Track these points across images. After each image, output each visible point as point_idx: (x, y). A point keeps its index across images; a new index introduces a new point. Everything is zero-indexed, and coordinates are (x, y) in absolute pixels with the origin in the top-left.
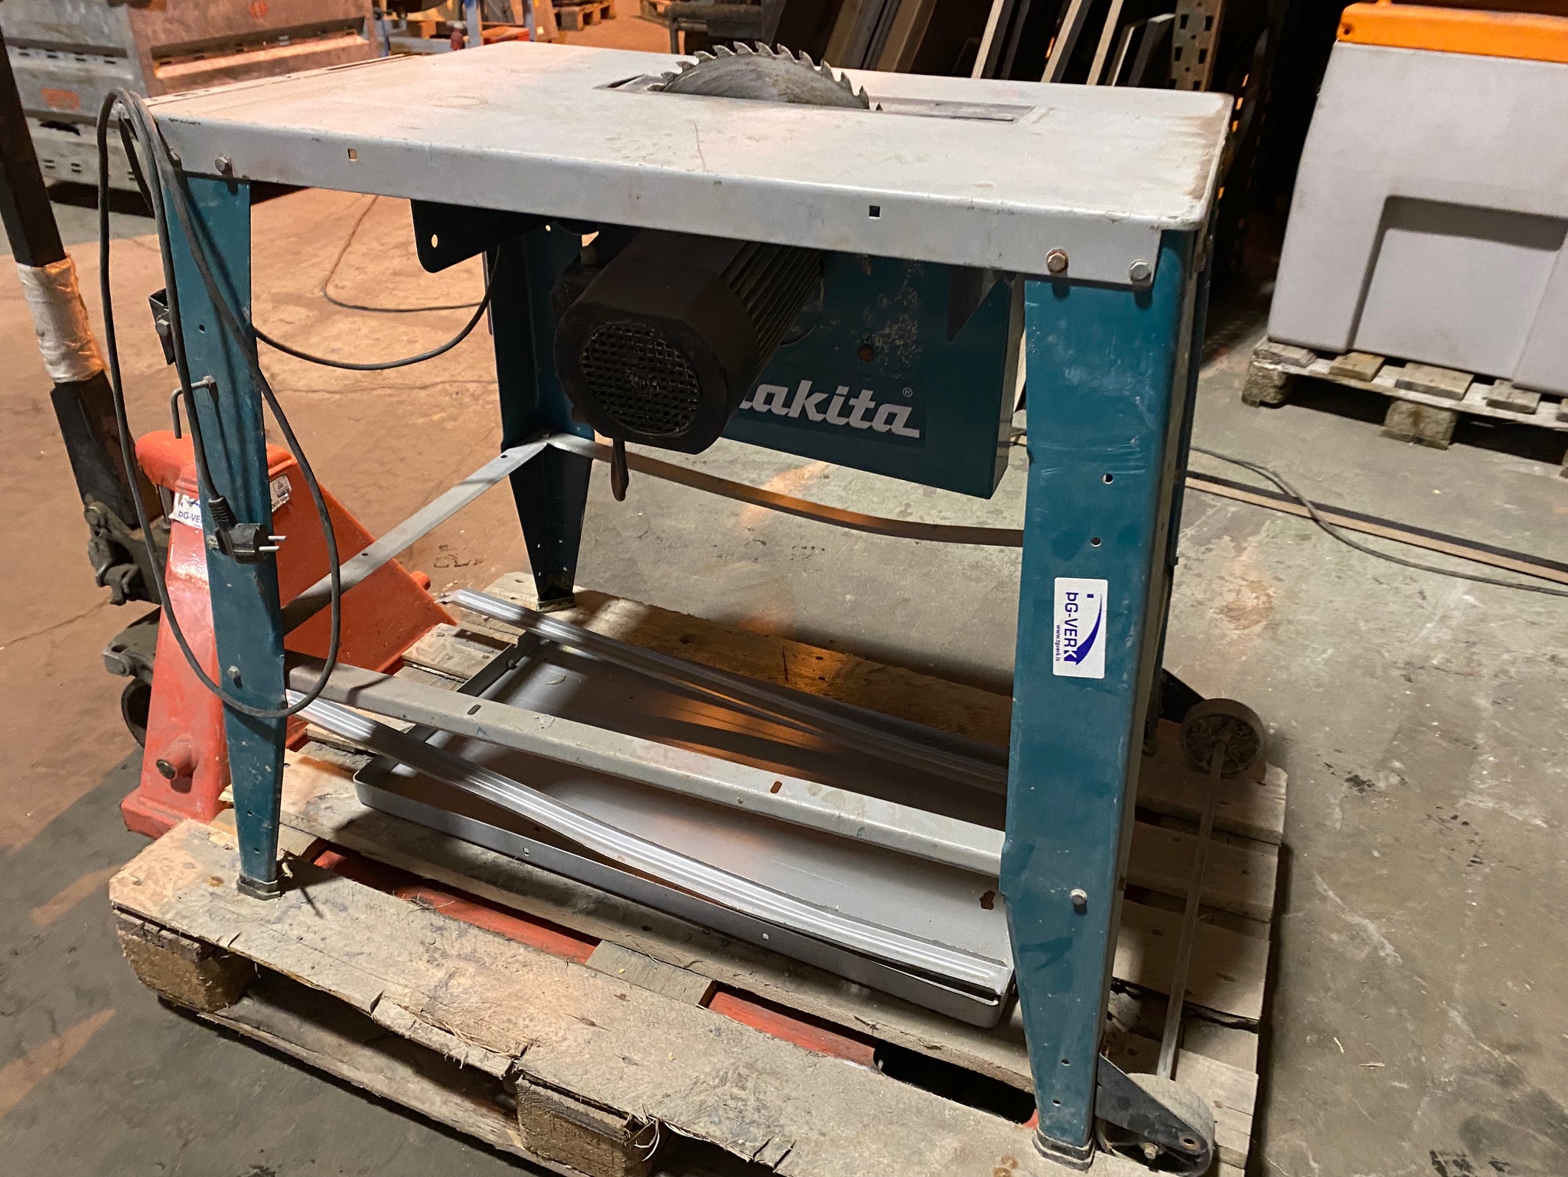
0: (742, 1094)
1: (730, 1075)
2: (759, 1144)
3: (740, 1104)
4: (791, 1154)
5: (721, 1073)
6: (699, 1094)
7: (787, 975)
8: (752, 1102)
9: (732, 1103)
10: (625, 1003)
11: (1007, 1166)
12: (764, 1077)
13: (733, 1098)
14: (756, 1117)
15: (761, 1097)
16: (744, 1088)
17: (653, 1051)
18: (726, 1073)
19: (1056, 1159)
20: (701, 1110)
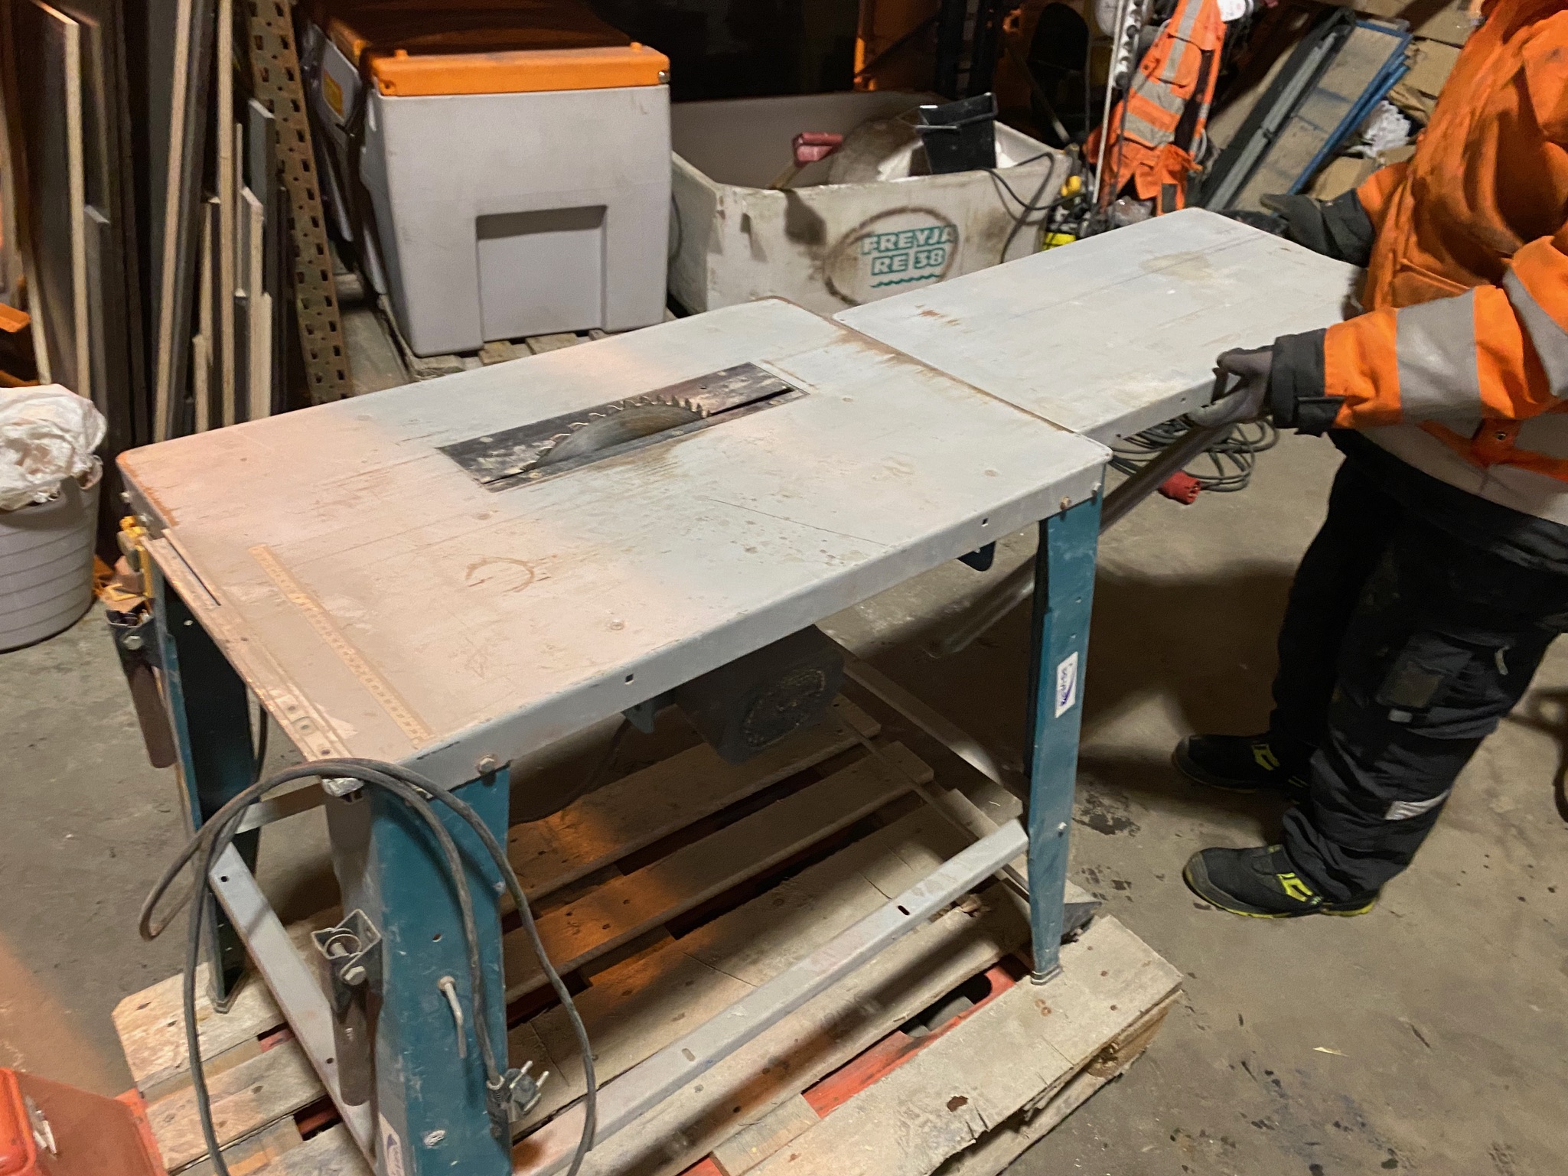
0: (922, 1119)
1: (903, 1119)
2: (966, 1129)
3: (929, 1124)
4: (981, 1113)
5: (899, 1124)
6: (909, 1146)
7: (838, 1041)
8: (932, 1117)
9: (926, 1129)
10: (800, 1158)
11: (1042, 1006)
12: (915, 1099)
13: (922, 1126)
14: (944, 1120)
15: (929, 1109)
16: (918, 1116)
17: (857, 1159)
18: (900, 1120)
19: (1050, 979)
20: (923, 1149)
